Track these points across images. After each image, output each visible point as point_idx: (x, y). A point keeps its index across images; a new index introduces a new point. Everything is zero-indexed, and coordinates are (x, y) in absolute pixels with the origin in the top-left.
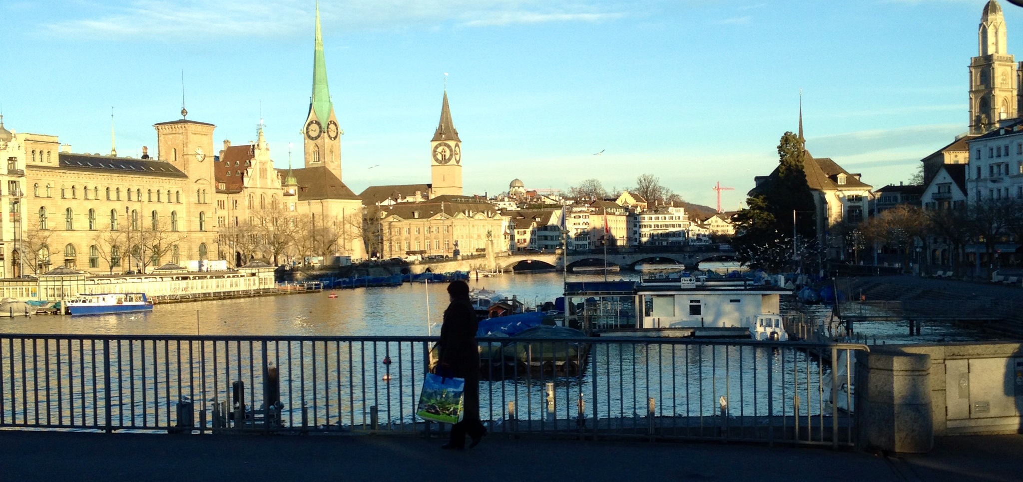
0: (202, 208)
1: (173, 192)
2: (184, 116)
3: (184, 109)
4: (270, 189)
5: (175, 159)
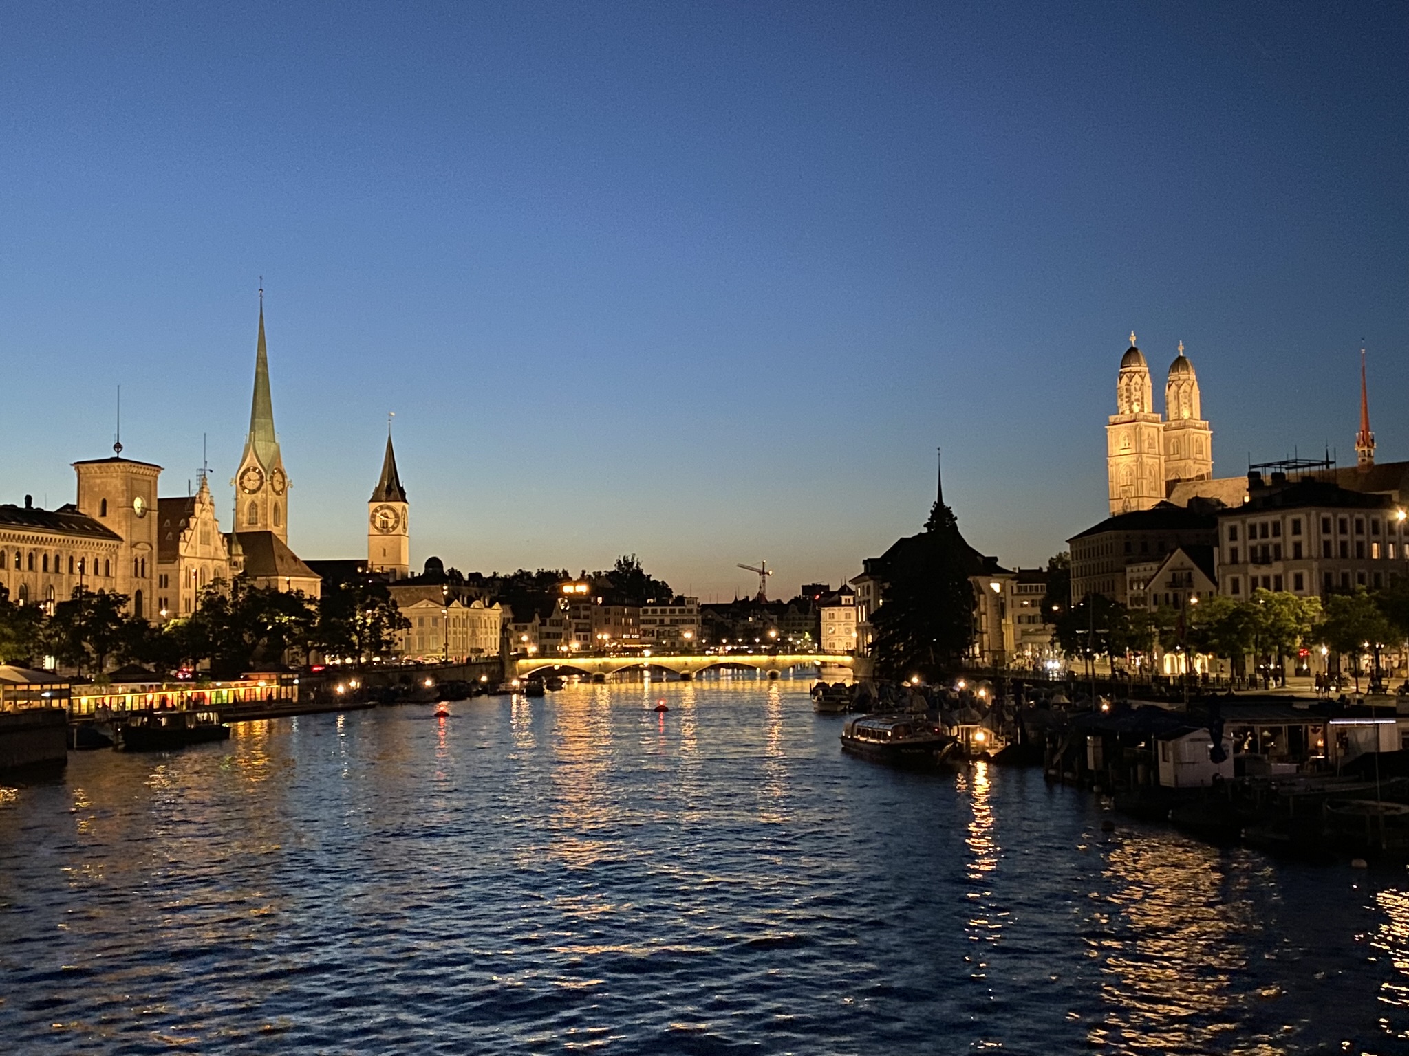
0: (139, 585)
1: (102, 561)
2: (118, 452)
3: (118, 443)
4: (213, 559)
5: (104, 514)
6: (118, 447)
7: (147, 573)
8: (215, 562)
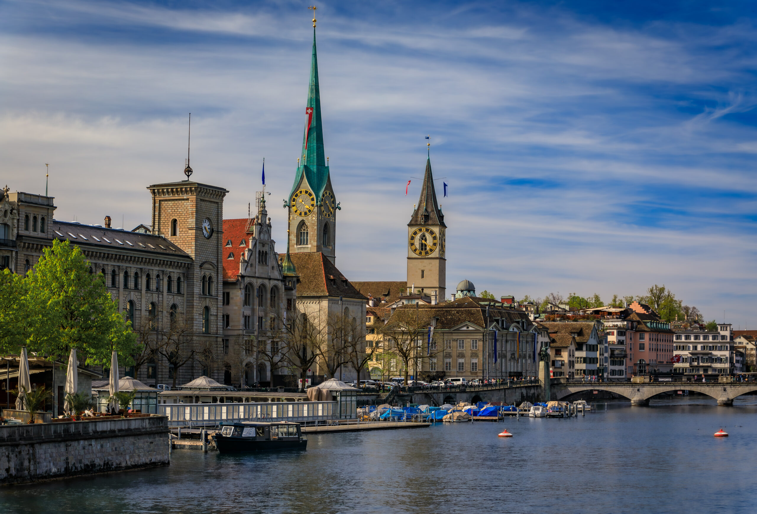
0: (208, 302)
1: (175, 278)
2: (188, 176)
3: (189, 167)
4: (270, 279)
5: (174, 233)
6: (188, 171)
7: (214, 293)
8: (271, 281)
